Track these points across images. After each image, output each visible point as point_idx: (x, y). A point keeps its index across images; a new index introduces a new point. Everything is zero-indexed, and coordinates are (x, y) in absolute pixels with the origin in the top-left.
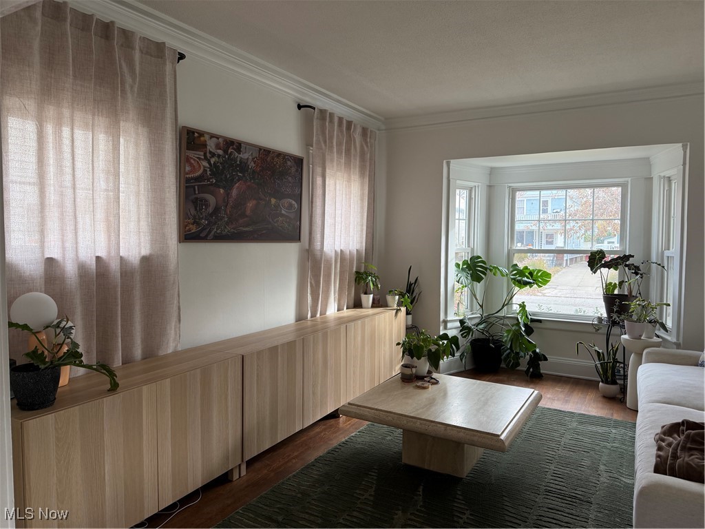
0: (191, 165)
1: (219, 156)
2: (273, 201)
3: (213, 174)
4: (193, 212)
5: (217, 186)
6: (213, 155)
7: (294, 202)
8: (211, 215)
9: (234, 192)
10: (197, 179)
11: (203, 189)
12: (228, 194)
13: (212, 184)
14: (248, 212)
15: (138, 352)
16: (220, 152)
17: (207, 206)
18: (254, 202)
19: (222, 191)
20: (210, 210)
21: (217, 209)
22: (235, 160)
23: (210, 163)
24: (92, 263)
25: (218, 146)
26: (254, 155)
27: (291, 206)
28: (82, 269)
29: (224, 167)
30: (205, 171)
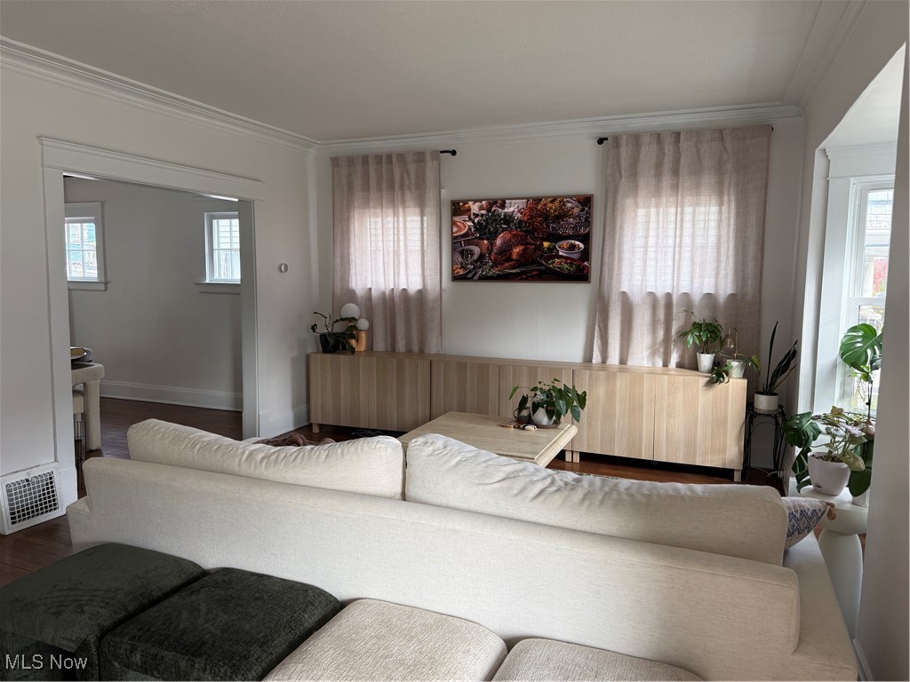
0: (458, 226)
1: (482, 215)
2: (546, 244)
3: (477, 230)
4: (460, 259)
5: (481, 238)
6: (476, 215)
7: (577, 243)
8: (476, 261)
9: (499, 242)
10: (463, 236)
11: (468, 243)
12: (492, 244)
13: (476, 238)
14: (514, 256)
16: (483, 212)
17: (472, 254)
18: (521, 247)
19: (485, 242)
20: (475, 257)
21: (481, 257)
22: (499, 215)
23: (473, 222)
25: (481, 208)
26: (521, 207)
27: (572, 247)
28: (383, 296)
29: (487, 224)
30: (470, 229)
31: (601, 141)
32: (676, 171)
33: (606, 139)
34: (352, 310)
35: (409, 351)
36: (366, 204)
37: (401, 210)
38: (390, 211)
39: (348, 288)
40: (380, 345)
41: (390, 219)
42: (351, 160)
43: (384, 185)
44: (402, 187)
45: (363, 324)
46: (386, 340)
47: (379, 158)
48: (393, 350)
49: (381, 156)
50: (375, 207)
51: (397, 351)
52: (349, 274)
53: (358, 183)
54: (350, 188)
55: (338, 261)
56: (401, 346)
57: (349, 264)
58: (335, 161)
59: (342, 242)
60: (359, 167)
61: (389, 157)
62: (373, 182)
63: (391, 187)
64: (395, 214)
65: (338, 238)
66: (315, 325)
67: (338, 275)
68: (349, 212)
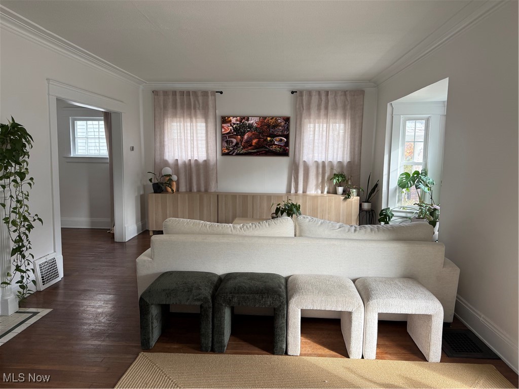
0: (224, 129)
1: (237, 124)
2: (269, 139)
3: (235, 131)
4: (226, 145)
5: (236, 135)
6: (234, 124)
7: (283, 138)
8: (234, 146)
9: (246, 137)
10: (227, 134)
11: (230, 137)
12: (242, 138)
13: (234, 135)
14: (254, 144)
15: (203, 189)
16: (238, 122)
17: (232, 143)
18: (257, 140)
19: (239, 137)
20: (234, 144)
21: (237, 144)
22: (246, 124)
23: (233, 127)
24: (187, 162)
25: (237, 120)
26: (256, 121)
27: (281, 140)
28: (184, 163)
29: (240, 128)
30: (231, 130)
31: (293, 93)
32: (326, 108)
33: (296, 92)
34: (168, 171)
35: (199, 191)
36: (175, 115)
37: (194, 120)
38: (189, 120)
39: (164, 159)
40: (183, 188)
41: (189, 124)
42: (165, 93)
43: (185, 107)
44: (195, 108)
45: (175, 178)
46: (186, 186)
47: (182, 93)
48: (191, 191)
49: (184, 92)
50: (180, 118)
51: (193, 191)
52: (164, 152)
53: (170, 104)
54: (165, 107)
55: (158, 145)
56: (195, 189)
57: (164, 147)
58: (155, 93)
59: (160, 135)
60: (170, 97)
61: (188, 93)
62: (179, 105)
63: (189, 107)
64: (191, 122)
65: (158, 133)
66: (151, 179)
67: (158, 152)
68: (164, 120)
